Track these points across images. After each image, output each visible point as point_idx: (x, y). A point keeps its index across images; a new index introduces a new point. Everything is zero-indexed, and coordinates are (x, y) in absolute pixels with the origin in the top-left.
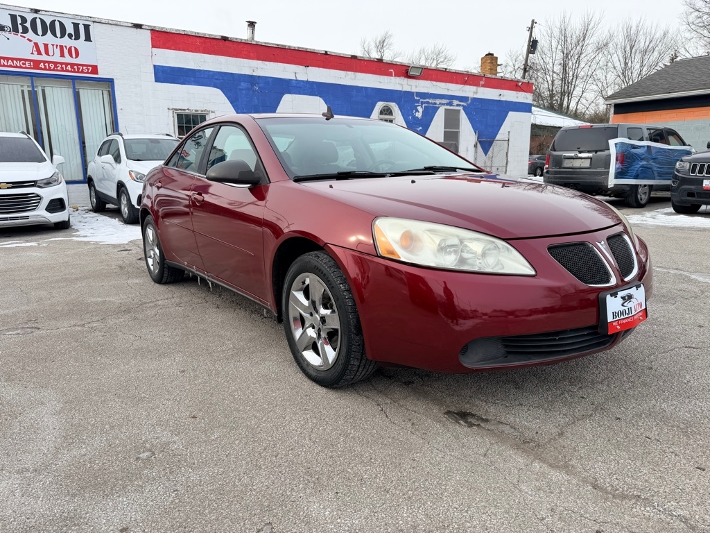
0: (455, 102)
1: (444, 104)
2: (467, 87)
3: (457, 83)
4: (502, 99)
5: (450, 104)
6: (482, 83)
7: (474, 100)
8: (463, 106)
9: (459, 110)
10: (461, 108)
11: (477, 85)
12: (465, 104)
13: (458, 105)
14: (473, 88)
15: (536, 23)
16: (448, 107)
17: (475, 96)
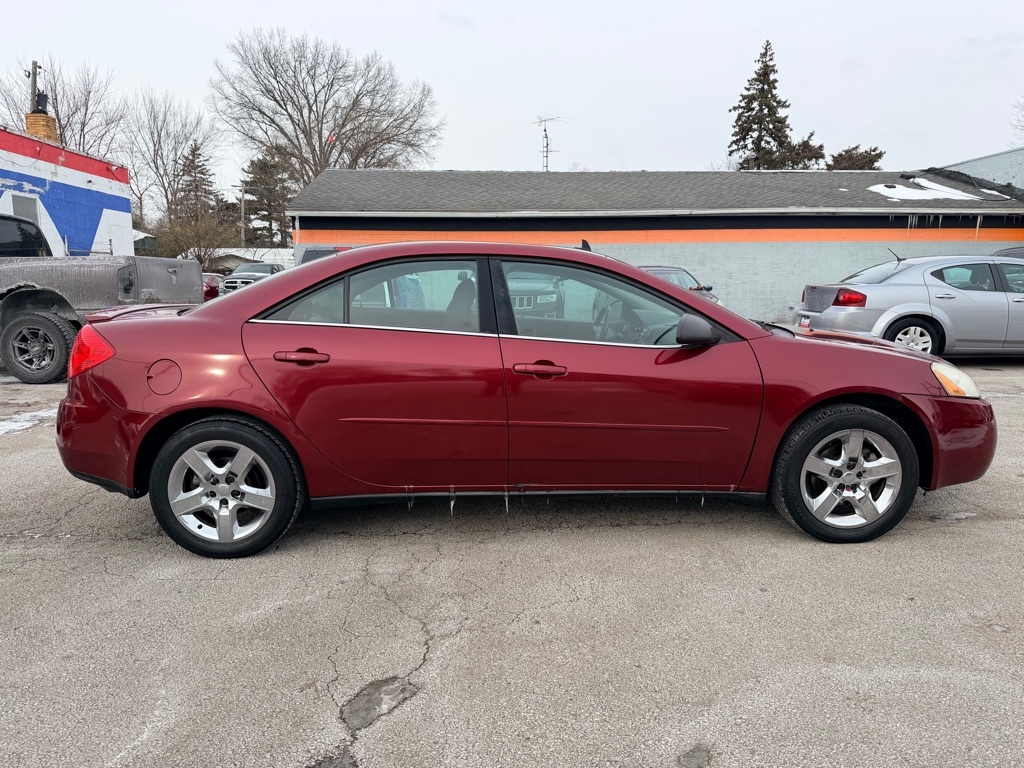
0: (27, 186)
1: (9, 187)
2: (41, 164)
3: (25, 154)
4: (93, 188)
5: (19, 188)
6: (61, 159)
7: (54, 184)
8: (38, 193)
9: (35, 200)
10: (36, 196)
11: (54, 161)
12: (42, 191)
13: (31, 191)
14: (50, 166)
15: (40, 68)
16: (17, 193)
17: (55, 179)
